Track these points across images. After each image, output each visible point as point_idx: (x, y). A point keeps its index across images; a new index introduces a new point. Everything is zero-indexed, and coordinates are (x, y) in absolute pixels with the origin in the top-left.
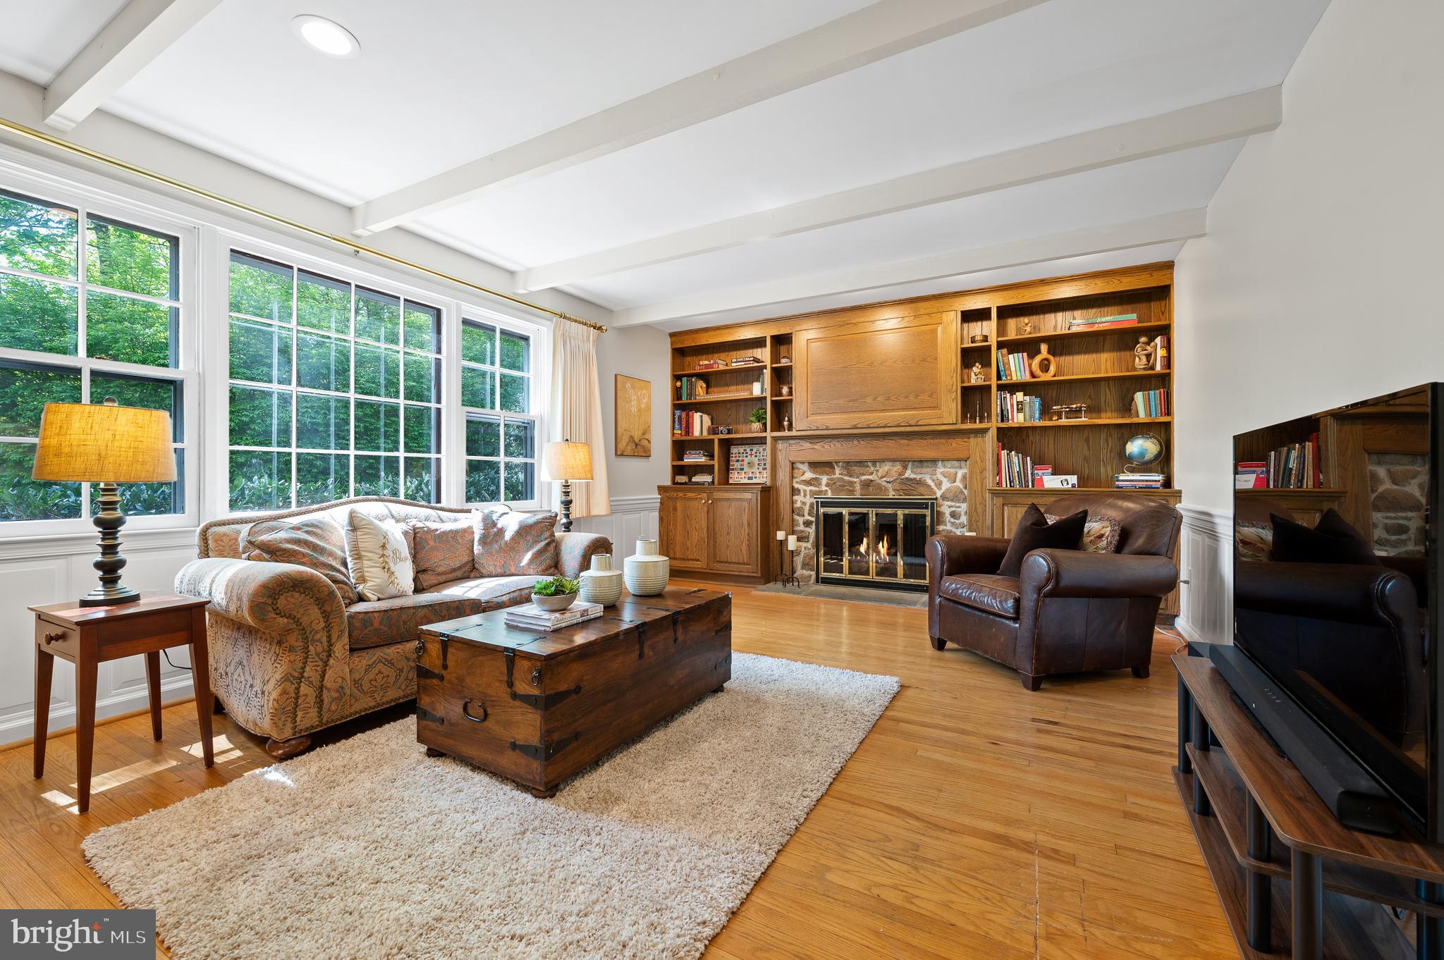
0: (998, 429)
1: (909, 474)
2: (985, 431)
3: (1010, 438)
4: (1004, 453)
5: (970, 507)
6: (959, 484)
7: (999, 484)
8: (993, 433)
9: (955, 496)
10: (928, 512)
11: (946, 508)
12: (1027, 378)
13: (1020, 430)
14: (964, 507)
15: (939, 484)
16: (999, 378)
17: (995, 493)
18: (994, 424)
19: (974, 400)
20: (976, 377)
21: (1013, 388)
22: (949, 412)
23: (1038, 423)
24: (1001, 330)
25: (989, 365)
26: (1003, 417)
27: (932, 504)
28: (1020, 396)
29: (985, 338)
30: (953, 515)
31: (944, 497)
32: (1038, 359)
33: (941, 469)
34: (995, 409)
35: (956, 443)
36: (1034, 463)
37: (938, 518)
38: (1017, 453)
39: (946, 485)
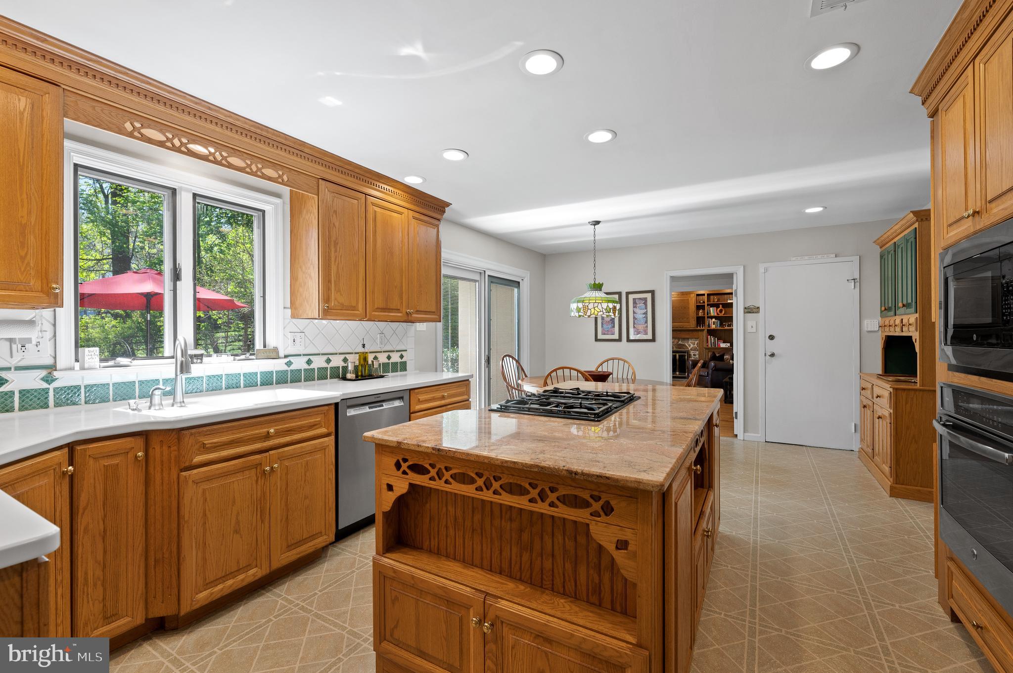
0: (708, 330)
1: (680, 342)
2: (704, 330)
3: (711, 332)
4: (709, 337)
5: (699, 353)
6: (696, 345)
7: (708, 346)
8: (706, 330)
9: (695, 349)
10: (686, 354)
11: (692, 353)
12: (716, 314)
13: (714, 330)
14: (697, 352)
15: (690, 346)
16: (708, 314)
17: (706, 349)
18: (706, 328)
19: (700, 321)
20: (701, 313)
21: (712, 317)
22: (692, 324)
23: (719, 328)
24: (709, 300)
25: (705, 309)
26: (709, 326)
27: (688, 352)
28: (714, 320)
29: (704, 302)
30: (694, 355)
31: (691, 350)
32: (719, 309)
33: (690, 341)
34: (707, 323)
35: (695, 333)
36: (718, 339)
37: (689, 356)
38: (713, 336)
39: (692, 346)
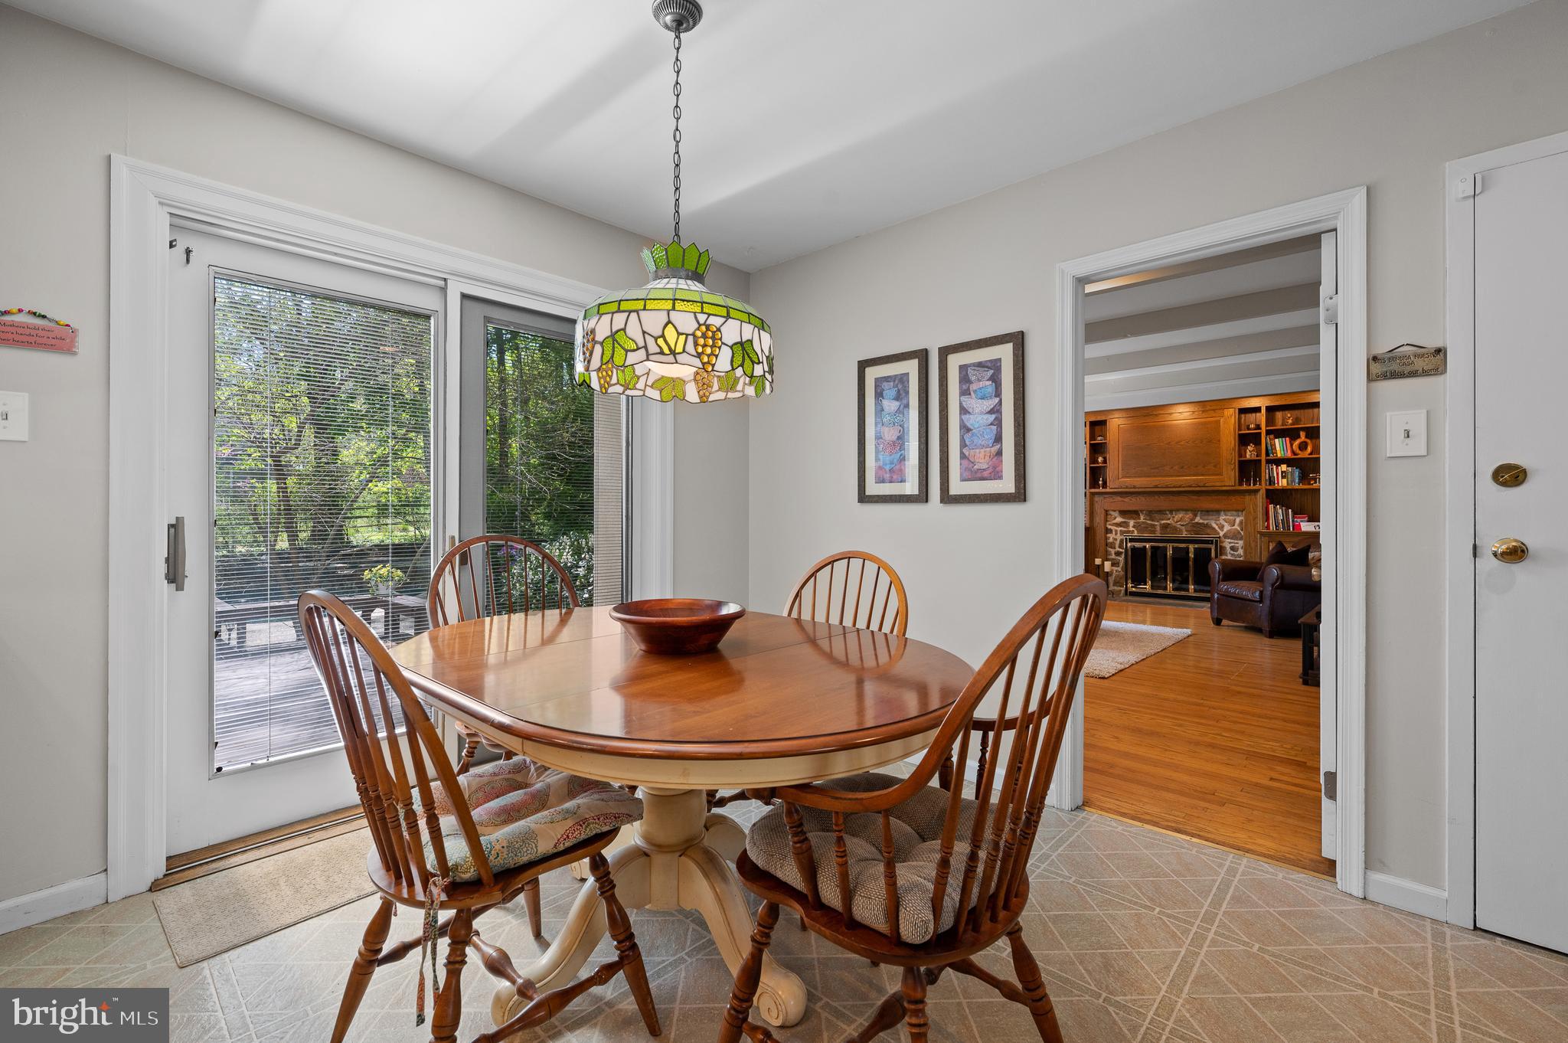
0: (1267, 490)
1: (1198, 520)
2: (1256, 491)
3: (1275, 496)
4: (1271, 506)
5: (1245, 544)
6: (1236, 527)
7: (1268, 527)
8: (1262, 493)
9: (1235, 536)
10: (1213, 547)
11: (1227, 544)
12: (1289, 455)
13: (1284, 491)
14: (1241, 543)
15: (1222, 527)
16: (1267, 454)
17: (1262, 534)
18: (1263, 487)
19: (1248, 470)
20: (1250, 452)
21: (1278, 462)
22: (1229, 477)
23: (1297, 486)
24: (1270, 420)
25: (1260, 444)
26: (1271, 481)
27: (1217, 543)
28: (1284, 467)
29: (1258, 427)
30: (1232, 548)
31: (1225, 536)
32: (1297, 442)
33: (1222, 517)
34: (1265, 476)
35: (1233, 499)
36: (1294, 513)
37: (1221, 550)
38: (1282, 506)
39: (1227, 528)
